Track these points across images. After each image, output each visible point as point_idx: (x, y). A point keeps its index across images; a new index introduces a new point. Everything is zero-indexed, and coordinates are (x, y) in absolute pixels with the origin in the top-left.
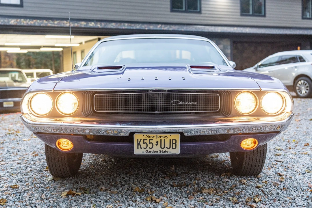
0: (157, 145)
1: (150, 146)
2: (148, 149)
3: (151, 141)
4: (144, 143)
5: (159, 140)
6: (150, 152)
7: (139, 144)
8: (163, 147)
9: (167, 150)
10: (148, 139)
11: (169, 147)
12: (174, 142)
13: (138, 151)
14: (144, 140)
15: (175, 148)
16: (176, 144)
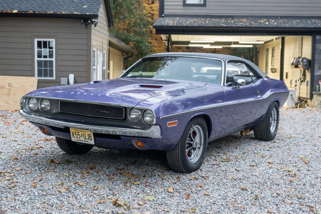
0: (82, 136)
1: (79, 136)
2: (78, 138)
3: (79, 134)
4: (76, 134)
5: (82, 133)
6: (79, 140)
7: (73, 134)
8: (85, 138)
9: (88, 140)
10: (77, 132)
11: (88, 139)
12: (90, 135)
13: (74, 139)
14: (75, 132)
15: (91, 140)
16: (91, 137)
